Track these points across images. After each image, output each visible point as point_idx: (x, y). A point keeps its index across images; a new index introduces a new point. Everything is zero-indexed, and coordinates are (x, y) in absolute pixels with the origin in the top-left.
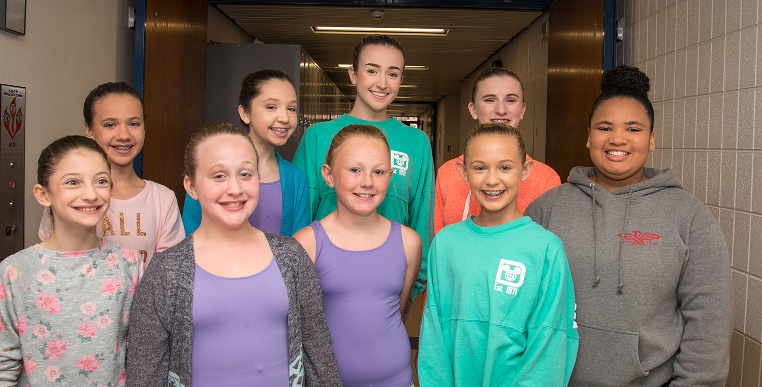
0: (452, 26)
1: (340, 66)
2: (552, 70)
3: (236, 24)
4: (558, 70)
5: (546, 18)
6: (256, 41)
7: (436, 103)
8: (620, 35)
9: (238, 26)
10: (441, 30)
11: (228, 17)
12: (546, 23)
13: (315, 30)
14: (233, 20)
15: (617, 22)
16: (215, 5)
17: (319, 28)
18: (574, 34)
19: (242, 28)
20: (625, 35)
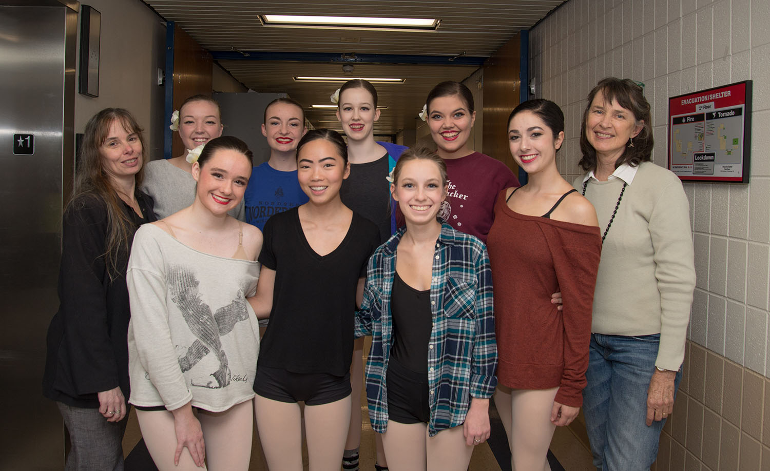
0: (408, 77)
1: (314, 106)
2: (486, 109)
3: (231, 74)
4: (490, 109)
5: (481, 72)
6: (250, 91)
7: (395, 135)
8: (533, 89)
9: (232, 76)
10: (399, 80)
11: (225, 70)
12: (481, 77)
13: (296, 79)
14: (229, 72)
15: (530, 81)
16: (216, 62)
17: (299, 78)
18: (501, 83)
19: (235, 77)
20: (536, 89)
